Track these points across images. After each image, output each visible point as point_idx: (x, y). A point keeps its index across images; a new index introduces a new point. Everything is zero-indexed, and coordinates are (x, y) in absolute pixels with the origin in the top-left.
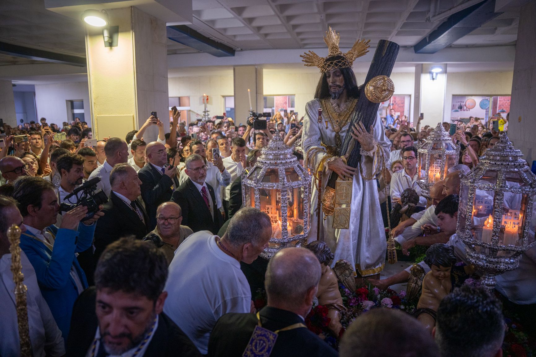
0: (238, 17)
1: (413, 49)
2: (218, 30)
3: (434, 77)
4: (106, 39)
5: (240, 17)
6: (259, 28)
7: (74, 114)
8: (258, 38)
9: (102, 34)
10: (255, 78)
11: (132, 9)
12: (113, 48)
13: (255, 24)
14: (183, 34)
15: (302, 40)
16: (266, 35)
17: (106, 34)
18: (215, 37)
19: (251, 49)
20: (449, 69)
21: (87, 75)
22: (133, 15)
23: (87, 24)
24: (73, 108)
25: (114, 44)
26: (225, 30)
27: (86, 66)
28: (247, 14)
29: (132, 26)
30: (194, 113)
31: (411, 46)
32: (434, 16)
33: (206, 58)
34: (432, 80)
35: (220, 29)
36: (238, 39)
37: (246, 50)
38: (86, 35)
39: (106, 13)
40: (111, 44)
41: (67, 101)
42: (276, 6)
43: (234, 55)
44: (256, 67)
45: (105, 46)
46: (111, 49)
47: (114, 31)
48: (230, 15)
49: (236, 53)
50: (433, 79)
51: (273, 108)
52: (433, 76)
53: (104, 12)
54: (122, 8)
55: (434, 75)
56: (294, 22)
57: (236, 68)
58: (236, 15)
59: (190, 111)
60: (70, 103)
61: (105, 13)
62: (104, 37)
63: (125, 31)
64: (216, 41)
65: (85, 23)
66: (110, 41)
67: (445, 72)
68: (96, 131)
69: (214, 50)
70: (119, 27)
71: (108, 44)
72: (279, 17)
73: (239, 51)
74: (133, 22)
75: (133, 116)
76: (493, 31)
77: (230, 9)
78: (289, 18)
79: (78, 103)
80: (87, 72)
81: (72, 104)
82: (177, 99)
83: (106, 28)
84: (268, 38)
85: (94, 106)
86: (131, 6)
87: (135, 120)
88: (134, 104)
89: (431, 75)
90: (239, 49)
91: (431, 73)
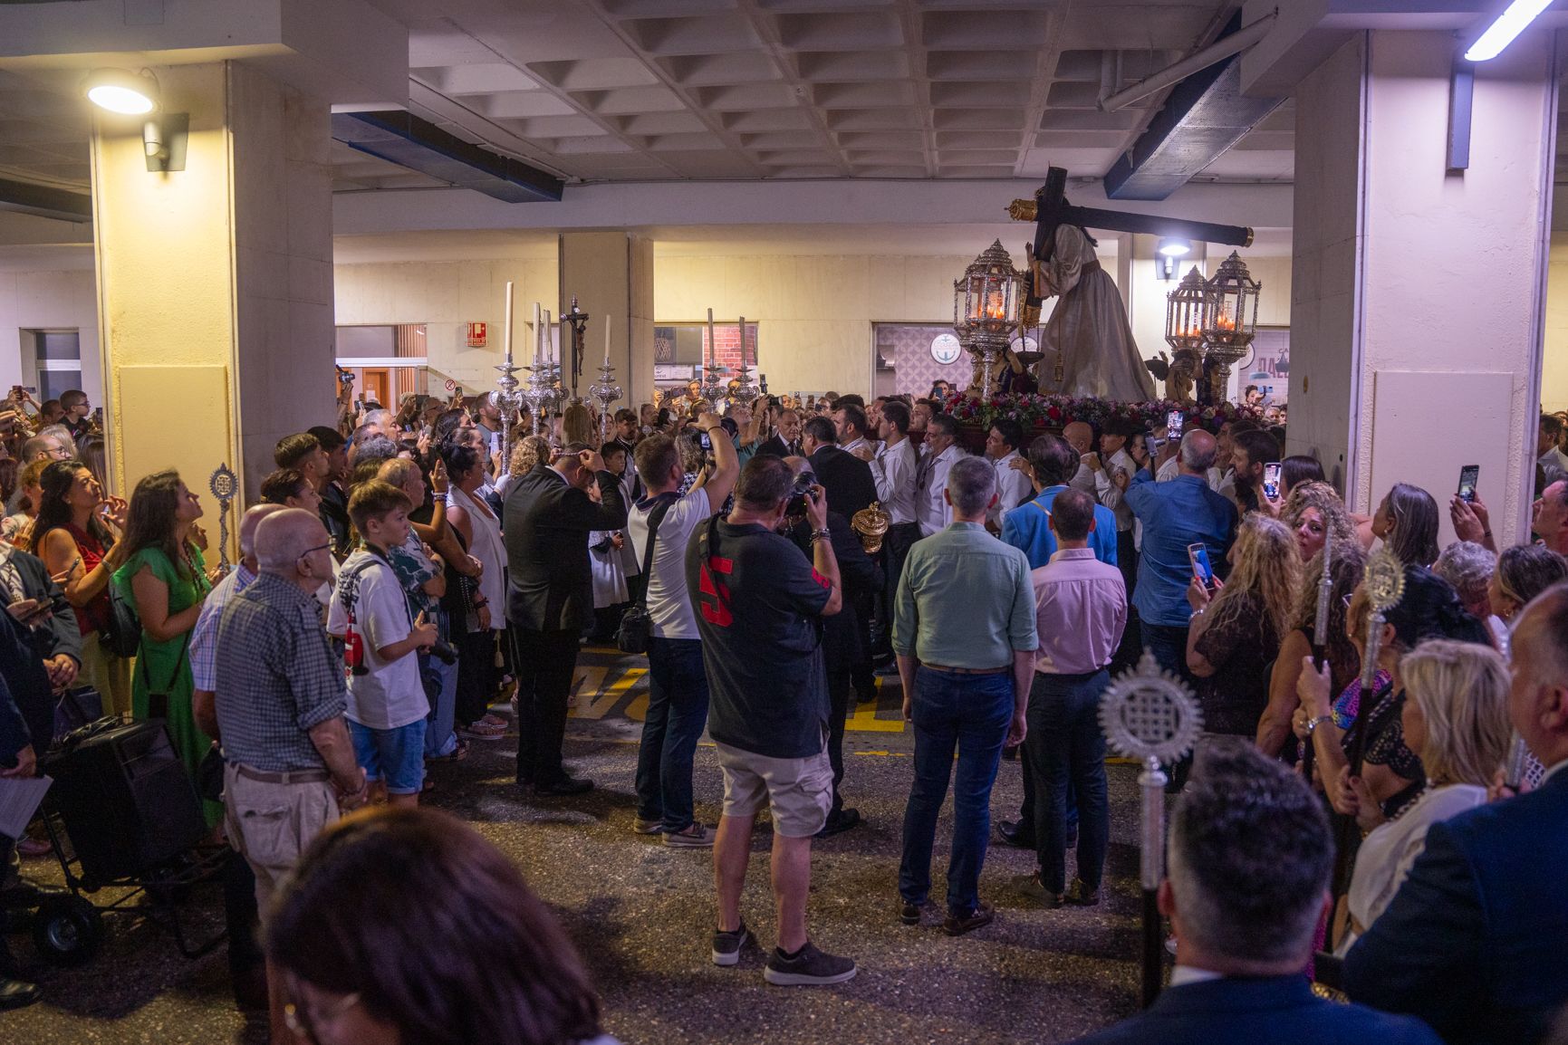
0: (555, 88)
1: (1101, 184)
2: (498, 124)
3: (1169, 271)
4: (153, 149)
5: (559, 90)
6: (625, 120)
7: (44, 376)
8: (622, 148)
9: (139, 134)
10: (626, 267)
11: (229, 68)
12: (171, 174)
13: (610, 107)
14: (390, 133)
15: (764, 154)
16: (651, 139)
17: (152, 134)
18: (493, 143)
19: (610, 181)
20: (1213, 249)
21: (93, 248)
22: (230, 84)
23: (97, 106)
24: (42, 354)
25: (175, 163)
26: (523, 122)
27: (91, 221)
28: (580, 80)
29: (227, 117)
30: (440, 375)
31: (1096, 179)
32: (1110, 97)
33: (471, 204)
34: (1164, 281)
35: (503, 120)
36: (565, 150)
37: (597, 182)
38: (94, 136)
39: (154, 77)
40: (165, 164)
41: (24, 332)
42: (656, 60)
43: (558, 197)
44: (629, 234)
45: (149, 170)
46: (166, 176)
47: (176, 127)
48: (527, 82)
49: (566, 189)
50: (1167, 277)
51: (698, 368)
52: (1165, 268)
53: (146, 74)
54: (200, 65)
55: (1169, 263)
56: (723, 104)
57: (568, 237)
58: (548, 84)
59: (426, 369)
60: (32, 338)
61: (149, 77)
62: (145, 144)
63: (208, 127)
64: (500, 155)
65: (92, 103)
66: (163, 156)
67: (1200, 253)
68: (116, 411)
69: (493, 180)
70: (191, 116)
71: (156, 164)
72: (673, 89)
73: (576, 185)
74: (231, 103)
75: (226, 368)
77: (524, 67)
78: (709, 94)
79: (60, 337)
80: (93, 241)
81: (38, 343)
82: (389, 333)
83: (153, 120)
84: (657, 147)
85: (113, 338)
86: (226, 61)
87: (231, 380)
88: (229, 334)
89: (1160, 264)
90: (576, 179)
91: (1158, 258)
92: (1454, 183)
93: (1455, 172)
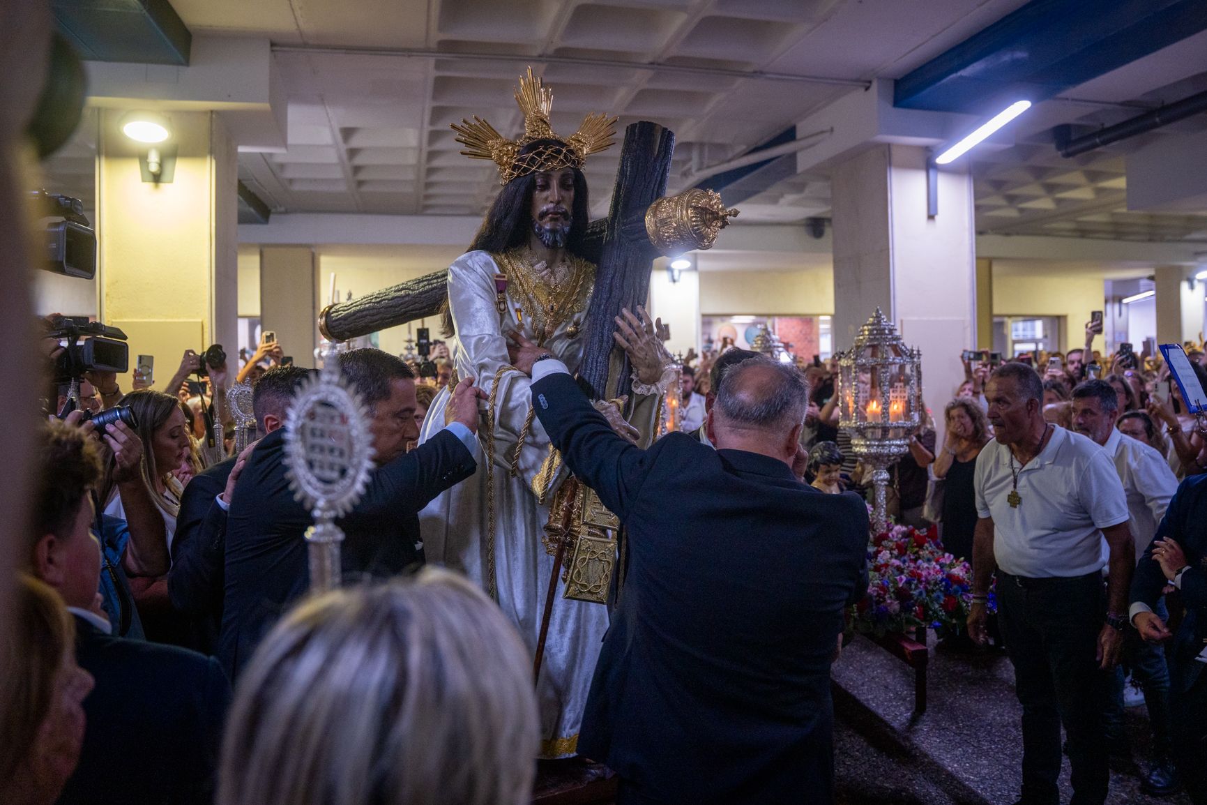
0: (342, 144)
2: (272, 167)
3: (676, 278)
4: (151, 168)
5: (343, 147)
6: (360, 169)
10: (311, 273)
11: (213, 116)
12: (162, 185)
15: (428, 197)
17: (154, 157)
20: (702, 265)
22: (213, 127)
25: (164, 177)
26: (282, 167)
29: (211, 148)
32: (700, 169)
34: (671, 284)
37: (295, 212)
38: (99, 155)
40: (157, 178)
43: (266, 221)
44: (314, 250)
45: (143, 181)
46: (157, 186)
47: (169, 153)
49: (272, 217)
50: (674, 281)
52: (673, 276)
54: (189, 112)
55: (676, 273)
57: (266, 250)
58: (340, 141)
63: (194, 155)
66: (158, 172)
67: (694, 268)
70: (182, 147)
71: (150, 178)
73: (281, 213)
74: (213, 140)
75: (202, 322)
76: (774, 200)
77: (337, 130)
84: (364, 190)
85: (107, 300)
86: (212, 112)
87: (207, 330)
88: (206, 298)
89: (670, 273)
90: (281, 209)
91: (669, 269)
92: (931, 222)
93: (931, 217)
